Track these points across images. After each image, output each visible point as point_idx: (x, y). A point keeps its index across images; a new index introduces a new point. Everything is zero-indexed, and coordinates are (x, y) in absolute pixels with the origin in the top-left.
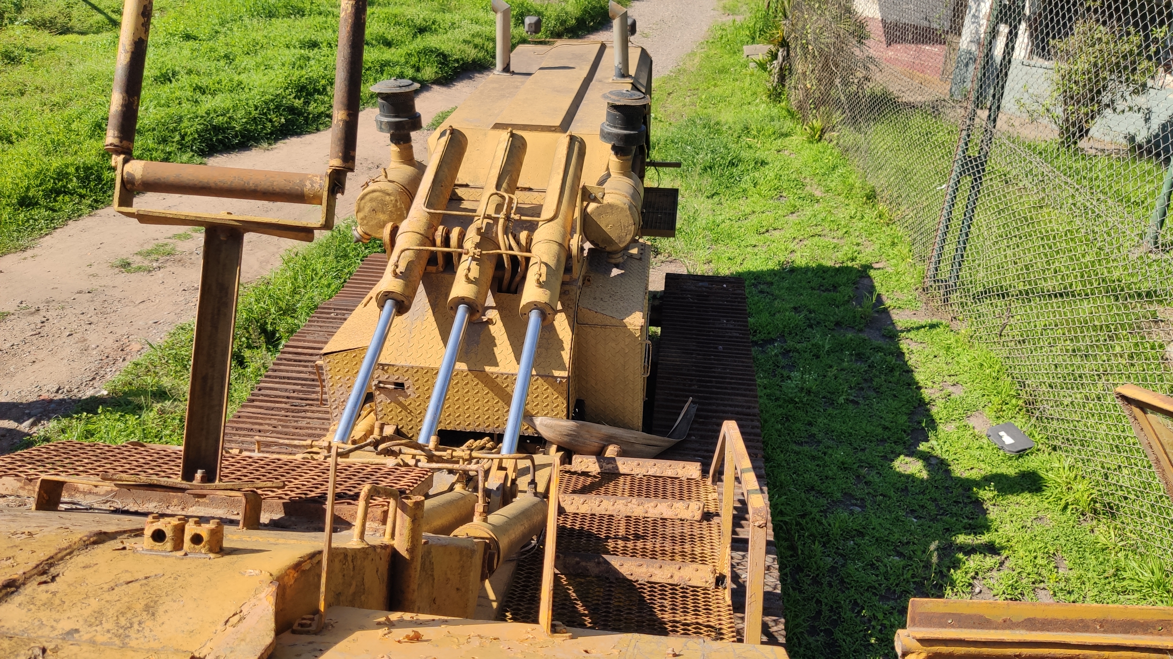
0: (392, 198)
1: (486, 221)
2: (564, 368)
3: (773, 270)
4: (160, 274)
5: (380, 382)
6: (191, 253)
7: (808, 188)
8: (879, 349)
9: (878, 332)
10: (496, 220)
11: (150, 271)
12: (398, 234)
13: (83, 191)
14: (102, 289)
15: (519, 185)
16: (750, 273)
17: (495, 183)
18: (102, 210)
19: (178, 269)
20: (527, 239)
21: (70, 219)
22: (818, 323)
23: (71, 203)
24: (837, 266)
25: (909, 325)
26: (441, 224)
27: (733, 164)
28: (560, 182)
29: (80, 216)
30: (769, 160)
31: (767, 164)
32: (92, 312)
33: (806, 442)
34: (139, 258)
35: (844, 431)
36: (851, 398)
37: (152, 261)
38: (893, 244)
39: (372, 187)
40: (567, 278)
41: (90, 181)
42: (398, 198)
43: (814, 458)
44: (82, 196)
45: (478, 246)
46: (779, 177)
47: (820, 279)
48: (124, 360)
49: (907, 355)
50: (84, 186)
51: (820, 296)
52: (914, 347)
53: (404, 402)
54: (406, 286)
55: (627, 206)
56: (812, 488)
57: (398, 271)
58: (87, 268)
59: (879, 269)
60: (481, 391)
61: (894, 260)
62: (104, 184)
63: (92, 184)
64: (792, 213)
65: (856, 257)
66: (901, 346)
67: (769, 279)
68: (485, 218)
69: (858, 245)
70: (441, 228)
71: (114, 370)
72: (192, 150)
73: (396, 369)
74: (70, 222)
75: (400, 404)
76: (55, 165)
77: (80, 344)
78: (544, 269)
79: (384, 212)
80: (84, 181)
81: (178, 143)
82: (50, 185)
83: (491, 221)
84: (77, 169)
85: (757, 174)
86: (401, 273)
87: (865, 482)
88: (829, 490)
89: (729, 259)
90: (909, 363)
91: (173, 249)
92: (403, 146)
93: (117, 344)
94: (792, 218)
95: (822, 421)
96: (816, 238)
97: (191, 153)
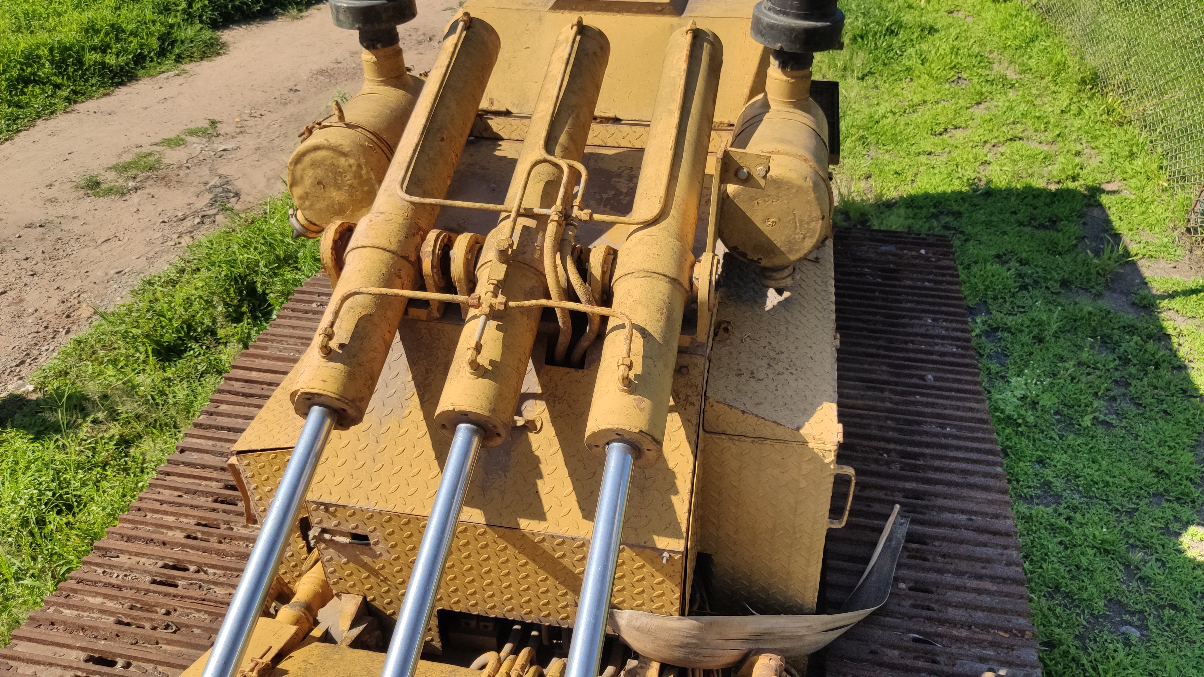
0: (352, 161)
1: (523, 221)
2: (675, 534)
3: (961, 193)
4: (135, 198)
5: (324, 531)
6: (180, 167)
7: (996, 66)
8: (1130, 329)
9: (1123, 298)
10: (542, 220)
11: (123, 194)
12: (348, 249)
13: (59, 80)
14: (59, 220)
15: (597, 113)
16: (926, 196)
17: (543, 134)
18: (82, 105)
19: (160, 191)
20: (605, 263)
21: (40, 117)
22: (1036, 282)
23: (43, 96)
24: (1053, 187)
25: (1170, 287)
26: (435, 227)
27: (892, 32)
28: (673, 132)
29: (52, 113)
30: (939, 26)
31: (937, 31)
32: (39, 256)
33: (1038, 497)
34: (111, 175)
35: (1096, 478)
36: (1102, 417)
37: (128, 179)
38: (1132, 155)
39: (318, 138)
40: (687, 340)
41: (68, 66)
42: (362, 160)
43: (1053, 529)
44: (57, 87)
45: (500, 287)
46: (954, 50)
47: (1030, 209)
48: (68, 332)
49: (1175, 340)
50: (60, 73)
51: (1032, 236)
52: (1184, 325)
53: (372, 565)
54: (350, 377)
55: (809, 183)
56: (1057, 588)
57: (333, 344)
58: (46, 190)
59: (1114, 192)
60: (512, 560)
61: (1134, 180)
62: (87, 70)
63: (71, 70)
64: (978, 103)
65: (1078, 175)
66: (1165, 324)
67: (956, 208)
68: (519, 214)
69: (1078, 154)
70: (432, 235)
71: (52, 348)
72: (201, 22)
73: (349, 512)
74: (39, 122)
75: (365, 565)
76: (23, 45)
77: (13, 307)
78: (638, 342)
79: (339, 188)
80: (60, 66)
81: (184, 11)
82: (15, 73)
83: (532, 223)
84: (51, 50)
85: (924, 47)
86: (341, 346)
87: (1141, 579)
88: (1085, 595)
89: (896, 173)
90: (1181, 354)
91: (158, 161)
92: (383, 51)
93: (63, 307)
94: (979, 112)
95: (1060, 458)
96: (1018, 144)
97: (200, 26)
